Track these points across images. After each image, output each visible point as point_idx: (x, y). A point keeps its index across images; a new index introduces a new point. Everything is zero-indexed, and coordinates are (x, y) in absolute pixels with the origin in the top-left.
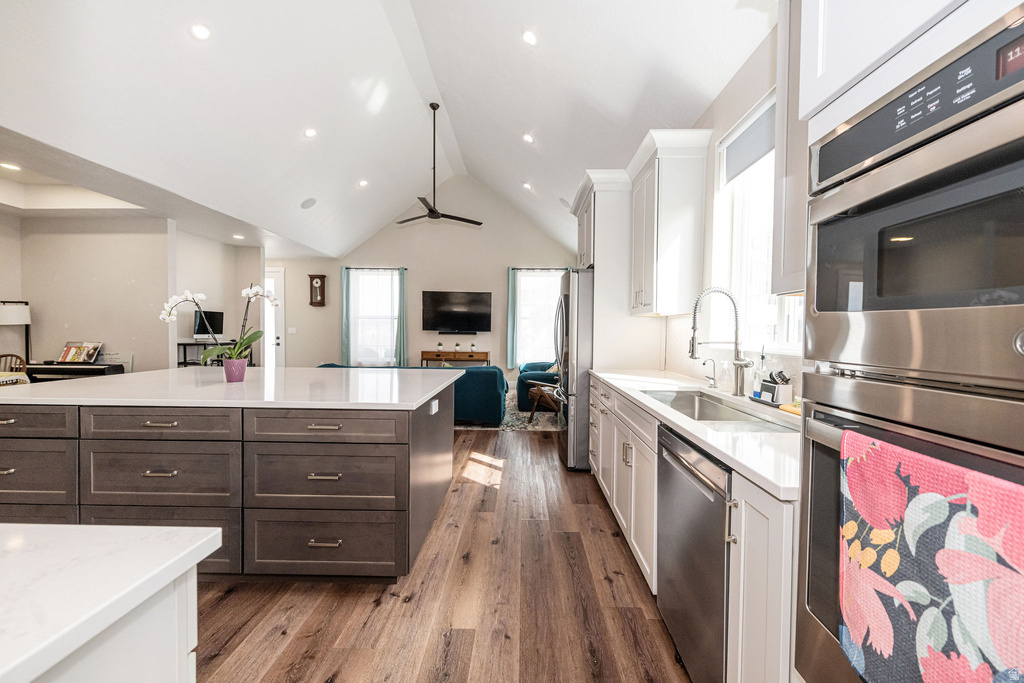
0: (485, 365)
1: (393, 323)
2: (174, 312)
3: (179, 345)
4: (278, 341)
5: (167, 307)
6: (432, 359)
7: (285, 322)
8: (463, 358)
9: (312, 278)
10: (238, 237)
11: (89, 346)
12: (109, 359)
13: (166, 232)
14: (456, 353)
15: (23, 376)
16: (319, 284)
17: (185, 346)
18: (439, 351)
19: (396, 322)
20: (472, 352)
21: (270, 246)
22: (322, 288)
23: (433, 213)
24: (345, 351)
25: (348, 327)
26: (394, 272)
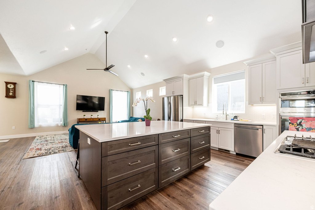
6: (83, 121)
8: (96, 120)
9: (7, 83)
14: (93, 118)
22: (14, 89)
24: (32, 120)
25: (34, 109)
26: (61, 86)
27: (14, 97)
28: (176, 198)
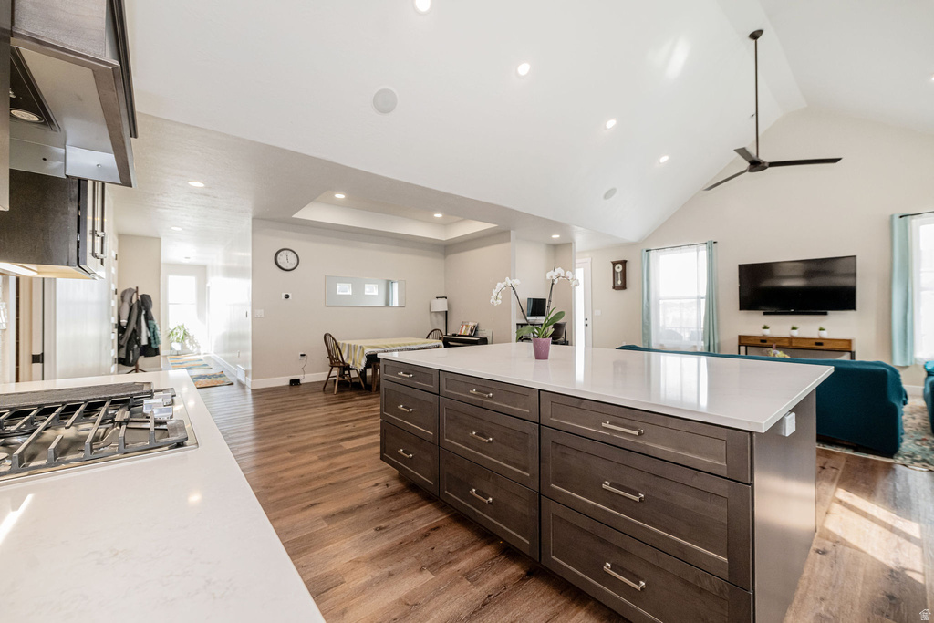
0: (846, 357)
1: (699, 304)
2: (500, 297)
3: (518, 324)
4: (587, 322)
5: (494, 292)
6: (753, 346)
7: (591, 304)
8: (804, 345)
9: (614, 264)
10: (556, 236)
11: (471, 325)
12: (482, 334)
13: (509, 241)
14: (791, 339)
15: (441, 343)
16: (621, 269)
17: (522, 325)
18: (764, 336)
19: (703, 302)
20: (821, 339)
21: (580, 240)
22: (624, 273)
23: (756, 165)
24: (646, 332)
25: (649, 309)
26: (701, 247)
27: (623, 287)
28: (422, 539)
